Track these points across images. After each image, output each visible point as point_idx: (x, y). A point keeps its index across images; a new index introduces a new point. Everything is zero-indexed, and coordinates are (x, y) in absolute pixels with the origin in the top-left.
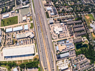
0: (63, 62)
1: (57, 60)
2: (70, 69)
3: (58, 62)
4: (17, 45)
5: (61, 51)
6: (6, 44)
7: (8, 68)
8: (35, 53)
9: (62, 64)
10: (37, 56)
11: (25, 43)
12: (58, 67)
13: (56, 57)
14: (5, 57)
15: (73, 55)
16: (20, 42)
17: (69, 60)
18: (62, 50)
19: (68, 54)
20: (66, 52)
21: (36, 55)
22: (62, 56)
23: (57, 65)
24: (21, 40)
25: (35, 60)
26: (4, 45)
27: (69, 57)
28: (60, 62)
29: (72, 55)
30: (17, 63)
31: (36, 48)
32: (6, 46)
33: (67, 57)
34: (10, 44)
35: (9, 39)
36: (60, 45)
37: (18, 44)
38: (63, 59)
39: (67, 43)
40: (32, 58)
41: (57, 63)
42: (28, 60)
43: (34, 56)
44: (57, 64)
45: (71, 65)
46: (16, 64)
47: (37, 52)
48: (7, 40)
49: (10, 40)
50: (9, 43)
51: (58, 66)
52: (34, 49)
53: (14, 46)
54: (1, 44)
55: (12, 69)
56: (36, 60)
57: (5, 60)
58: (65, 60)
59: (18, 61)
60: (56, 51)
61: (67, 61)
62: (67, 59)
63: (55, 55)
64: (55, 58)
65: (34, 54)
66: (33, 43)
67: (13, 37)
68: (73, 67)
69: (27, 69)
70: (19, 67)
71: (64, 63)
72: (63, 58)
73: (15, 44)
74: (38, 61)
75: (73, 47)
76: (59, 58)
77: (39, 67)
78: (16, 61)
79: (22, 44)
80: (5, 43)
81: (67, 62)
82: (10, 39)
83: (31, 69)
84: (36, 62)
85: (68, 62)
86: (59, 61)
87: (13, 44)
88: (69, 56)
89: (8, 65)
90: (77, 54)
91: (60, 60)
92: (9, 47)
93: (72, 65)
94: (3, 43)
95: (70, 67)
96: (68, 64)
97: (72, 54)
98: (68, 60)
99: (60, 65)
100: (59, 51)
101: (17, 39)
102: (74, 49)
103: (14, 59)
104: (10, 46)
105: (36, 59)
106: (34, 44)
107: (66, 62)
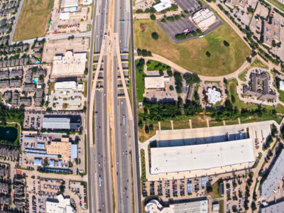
0: (67, 102)
1: (82, 115)
2: (52, 77)
3: (82, 108)
4: (206, 179)
5: (63, 139)
6: (244, 181)
7: (237, 101)
8: (149, 150)
9: (72, 97)
10: (143, 140)
11: (178, 183)
12: (83, 93)
13: (84, 124)
14: (246, 136)
15: (32, 115)
16: (197, 189)
17: (48, 103)
18: (59, 140)
19: (47, 124)
20: (50, 130)
21: (147, 143)
22: (65, 124)
23: (84, 99)
24: (194, 196)
25: (151, 126)
26: (251, 175)
27: (44, 113)
28: (74, 106)
29: (36, 116)
30: (208, 119)
31: (144, 165)
32: (243, 172)
33: (50, 114)
34: (230, 182)
35: (235, 198)
36: (66, 159)
37: (204, 182)
38: (65, 111)
39: (40, 159)
40: (161, 135)
41: (83, 105)
42: (175, 128)
43: (152, 139)
44: (85, 102)
45: (47, 87)
46: (213, 116)
47: (143, 151)
48: (240, 192)
49: (232, 195)
50: (235, 185)
51: (82, 96)
52: (150, 161)
53: (216, 175)
54: (260, 179)
55: (224, 100)
56: (148, 125)
57: (245, 126)
58: (59, 107)
59: (204, 125)
60: (81, 144)
61: (54, 104)
62: (53, 109)
63: (85, 132)
64: (88, 120)
65: (153, 144)
66: (152, 184)
67: (221, 204)
68: (41, 78)
69: (179, 98)
70: (203, 106)
71: (65, 99)
72: (63, 114)
73: (215, 180)
74: (140, 123)
75: (25, 139)
76: (75, 119)
77: (141, 103)
78: (212, 125)
79: (189, 182)
80: (249, 182)
81: (55, 99)
82: (229, 199)
83: (165, 99)
84: (148, 120)
85: (51, 98)
86: (77, 108)
87: (220, 181)
88: (45, 116)
89: (236, 111)
90: (20, 113)
91: (72, 111)
92: (233, 172)
93: (43, 86)
94: (253, 184)
95: (49, 82)
96: (52, 92)
97: (36, 119)
98: (50, 105)
99: (76, 97)
100: (71, 141)
101: (205, 199)
102: (25, 133)
103: (217, 131)
104: (231, 175)
105: (147, 130)
106: (149, 178)
107: (58, 101)
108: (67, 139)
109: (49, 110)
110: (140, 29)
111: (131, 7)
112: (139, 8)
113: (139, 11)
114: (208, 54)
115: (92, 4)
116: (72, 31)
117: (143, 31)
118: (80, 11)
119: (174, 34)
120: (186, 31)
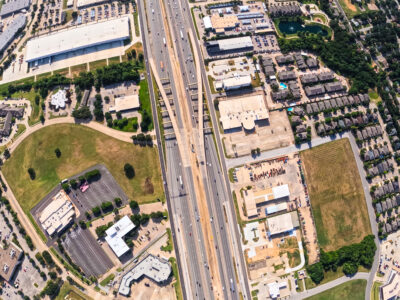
0: (230, 67)
1: (208, 57)
2: (262, 93)
3: (210, 64)
4: (76, 23)
5: (223, 30)
6: (41, 25)
9: (226, 72)
10: (138, 44)
11: (103, 16)
12: (213, 79)
13: (204, 49)
14: (31, 64)
15: (270, 48)
16: (87, 14)
17: (255, 62)
18: (227, 29)
19: (246, 41)
20: (241, 35)
21: (133, 43)
22: (224, 44)
23: (210, 73)
24: (89, 9)
25: (130, 58)
26: (34, 31)
27: (255, 53)
28: (221, 65)
29: (264, 48)
30: (70, 75)
31: (136, 24)
32: (40, 32)
33: (248, 52)
34: (54, 23)
35: (52, 12)
36: (216, 15)
37: (79, 19)
38: (229, 57)
39: (243, 11)
40: (120, 51)
41: (210, 67)
42: (105, 60)
43: (128, 47)
44: (208, 70)
45: (263, 80)
47: (138, 34)
48: (47, 16)
49: (55, 14)
50: (51, 21)
51: (213, 76)
52: (130, 28)
53: (67, 27)
54: (26, 29)
55: (48, 98)
56: (133, 59)
57: (31, 74)
58: (238, 61)
59: (74, 68)
60: (202, 32)
61: (246, 62)
62: (245, 58)
63: (201, 42)
64: (199, 51)
65: (127, 41)
66: (127, 11)
67: (65, 6)
68: (275, 88)
70: (73, 88)
71: (233, 70)
72: (232, 55)
73: (69, 23)
74: (141, 58)
75: (268, 25)
76: (214, 51)
77: (142, 78)
78: (66, 70)
79: (93, 18)
80: (36, 25)
81: (247, 68)
82: (58, 10)
83: (114, 87)
84: (133, 64)
85: (252, 70)
86: (216, 62)
87: (63, 23)
88: (251, 48)
90: (285, 48)
91: (220, 59)
92: (50, 32)
93: (269, 80)
94: (33, 23)
95: (262, 85)
96: (254, 75)
97: (263, 45)
98: (250, 61)
99: (221, 74)
100: (214, 31)
101: (80, 8)
102: (270, 30)
103: (60, 65)
104: (53, 29)
105: (134, 53)
106: (130, 16)
107: (242, 67)
108: (217, 31)
109: (250, 56)
110: (153, 182)
111: (172, 224)
112: (159, 226)
113: (158, 217)
114: (58, 153)
115: (243, 224)
116: (258, 164)
117: (147, 180)
118: (258, 205)
119: (103, 180)
120: (85, 188)
